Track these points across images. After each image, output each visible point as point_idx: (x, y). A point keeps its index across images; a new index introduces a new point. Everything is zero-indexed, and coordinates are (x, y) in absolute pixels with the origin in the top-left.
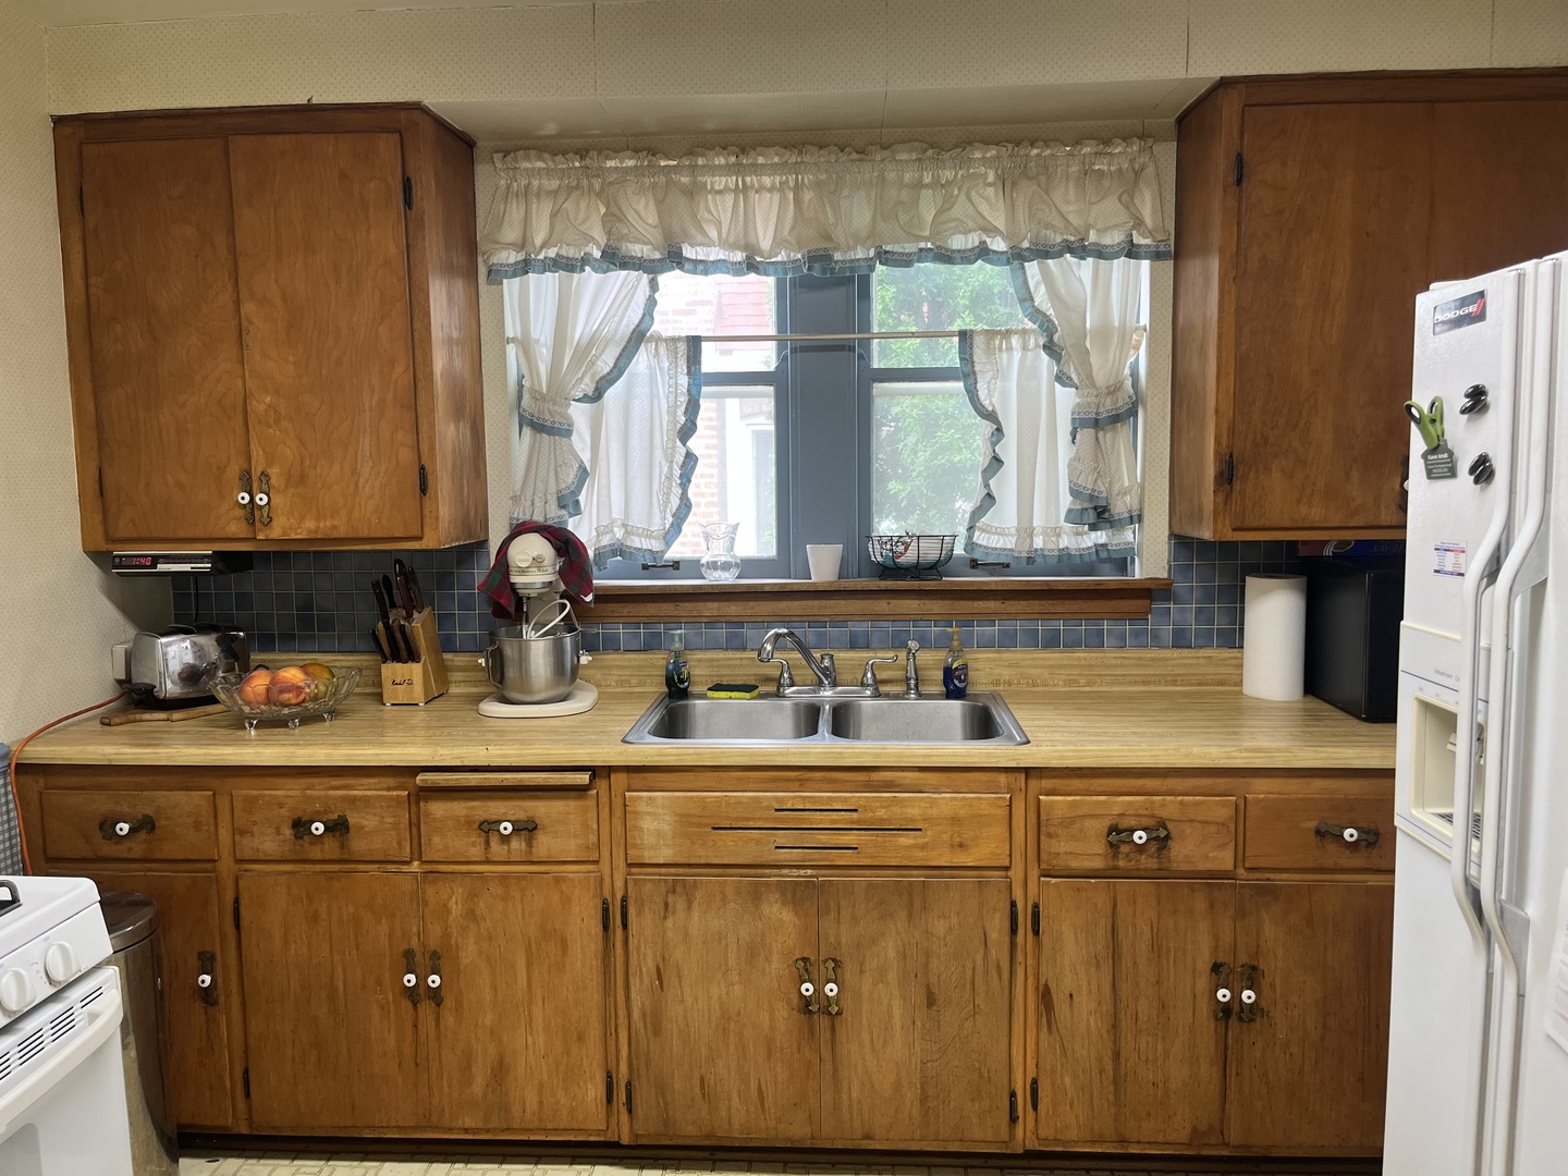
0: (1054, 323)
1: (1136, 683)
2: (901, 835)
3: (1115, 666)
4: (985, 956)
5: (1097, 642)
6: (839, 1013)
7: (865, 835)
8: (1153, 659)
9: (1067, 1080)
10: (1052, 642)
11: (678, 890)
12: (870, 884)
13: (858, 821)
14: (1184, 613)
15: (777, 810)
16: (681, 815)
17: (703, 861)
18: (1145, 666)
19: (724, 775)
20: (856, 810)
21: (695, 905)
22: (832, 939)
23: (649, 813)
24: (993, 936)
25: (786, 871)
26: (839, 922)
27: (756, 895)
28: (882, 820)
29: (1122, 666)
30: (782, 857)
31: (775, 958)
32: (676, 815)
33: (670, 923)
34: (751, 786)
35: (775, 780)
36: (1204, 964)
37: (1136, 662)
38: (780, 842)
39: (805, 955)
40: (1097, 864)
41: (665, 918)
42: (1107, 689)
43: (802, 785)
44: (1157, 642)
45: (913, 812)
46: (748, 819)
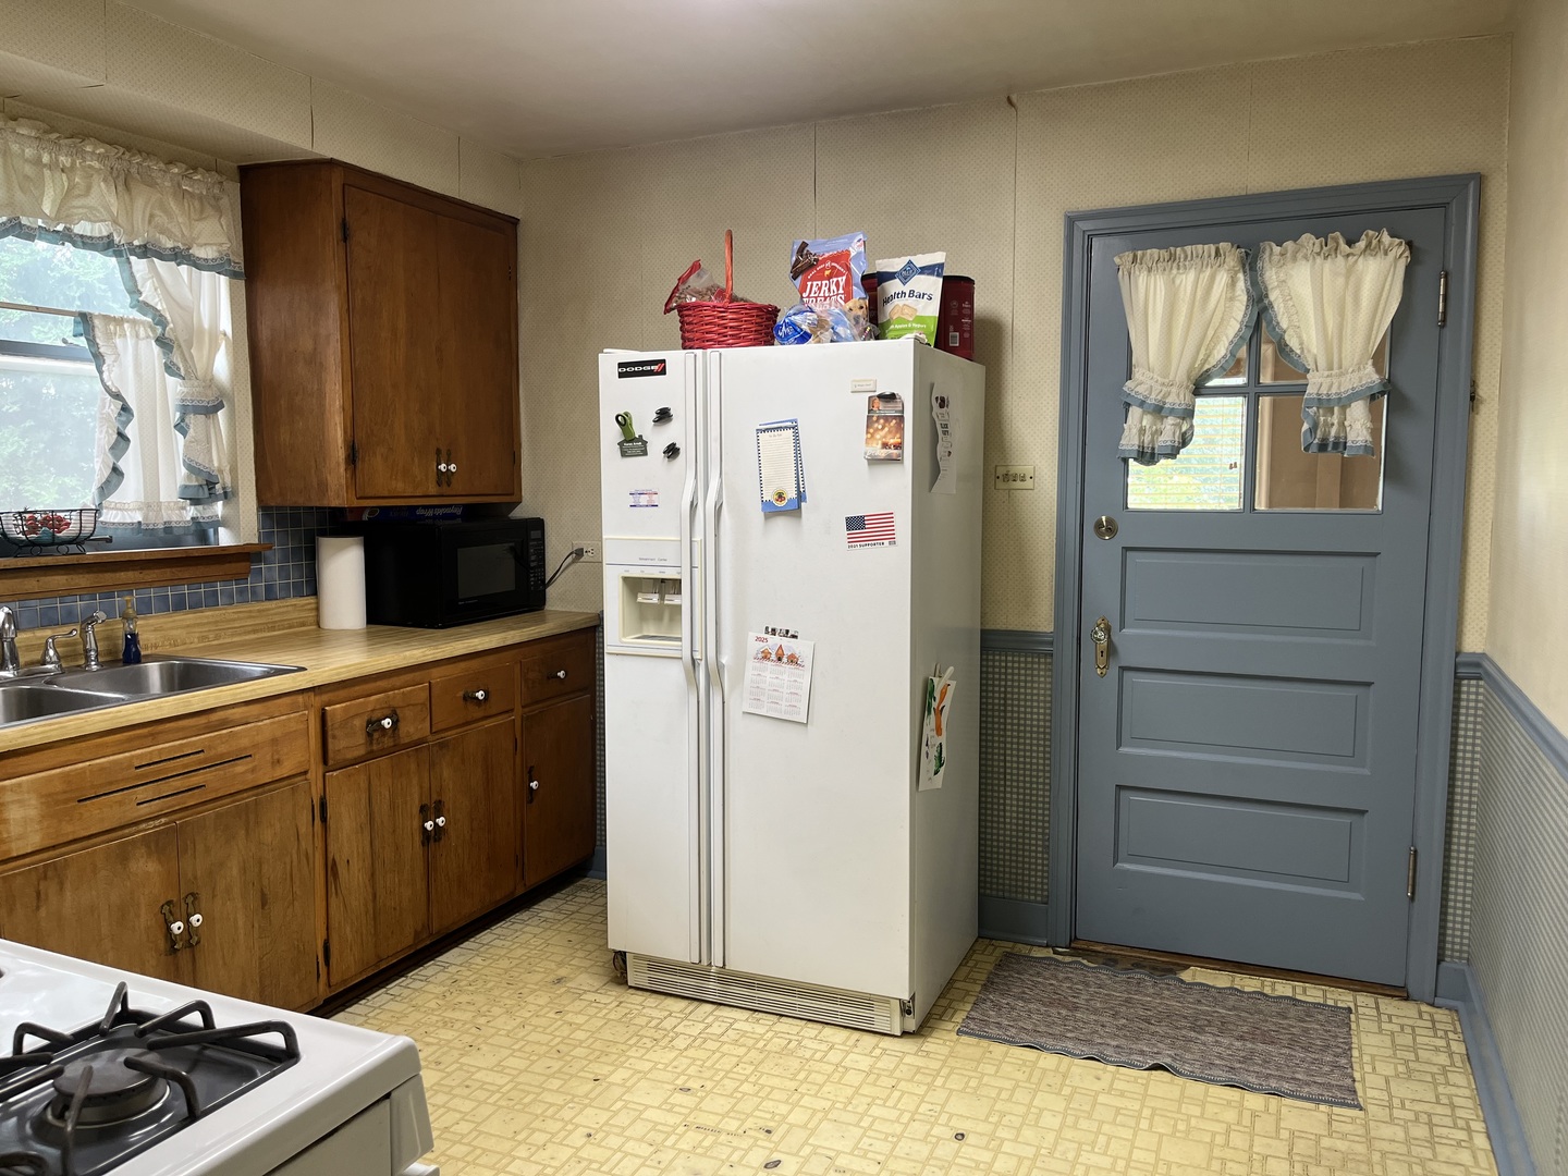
0: (166, 319)
1: (249, 632)
2: (237, 765)
3: (234, 620)
4: (298, 848)
5: (212, 601)
6: (198, 943)
7: (211, 772)
8: (259, 611)
9: (348, 929)
10: (180, 606)
11: (50, 874)
12: (218, 816)
13: (205, 760)
14: (271, 571)
15: (137, 768)
16: (49, 795)
17: (71, 838)
18: (253, 617)
19: (83, 744)
20: (202, 751)
21: (68, 886)
22: (190, 875)
23: (13, 802)
24: (303, 830)
25: (143, 826)
26: (195, 858)
27: (123, 856)
28: (222, 755)
29: (239, 619)
30: (142, 812)
31: (143, 911)
32: (42, 796)
33: (43, 912)
34: (109, 751)
35: (130, 740)
36: (416, 810)
37: (246, 615)
38: (141, 798)
39: (169, 899)
40: (361, 751)
41: (38, 908)
42: (229, 640)
43: (154, 738)
44: (255, 598)
45: (245, 742)
46: (111, 783)
